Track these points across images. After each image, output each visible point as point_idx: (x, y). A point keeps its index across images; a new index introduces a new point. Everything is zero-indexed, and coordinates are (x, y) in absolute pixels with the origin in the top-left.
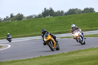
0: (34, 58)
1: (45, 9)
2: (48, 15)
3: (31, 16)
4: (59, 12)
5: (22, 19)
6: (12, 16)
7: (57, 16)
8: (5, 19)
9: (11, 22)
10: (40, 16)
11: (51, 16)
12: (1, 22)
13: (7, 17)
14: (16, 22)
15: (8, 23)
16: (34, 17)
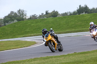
0: (69, 55)
1: (80, 6)
2: (83, 12)
3: (66, 13)
4: (94, 9)
5: (56, 16)
6: (47, 13)
7: (92, 13)
8: (40, 16)
9: (46, 19)
10: (74, 13)
11: (85, 13)
12: (36, 18)
13: (42, 14)
14: (51, 19)
15: (43, 20)
16: (69, 14)
